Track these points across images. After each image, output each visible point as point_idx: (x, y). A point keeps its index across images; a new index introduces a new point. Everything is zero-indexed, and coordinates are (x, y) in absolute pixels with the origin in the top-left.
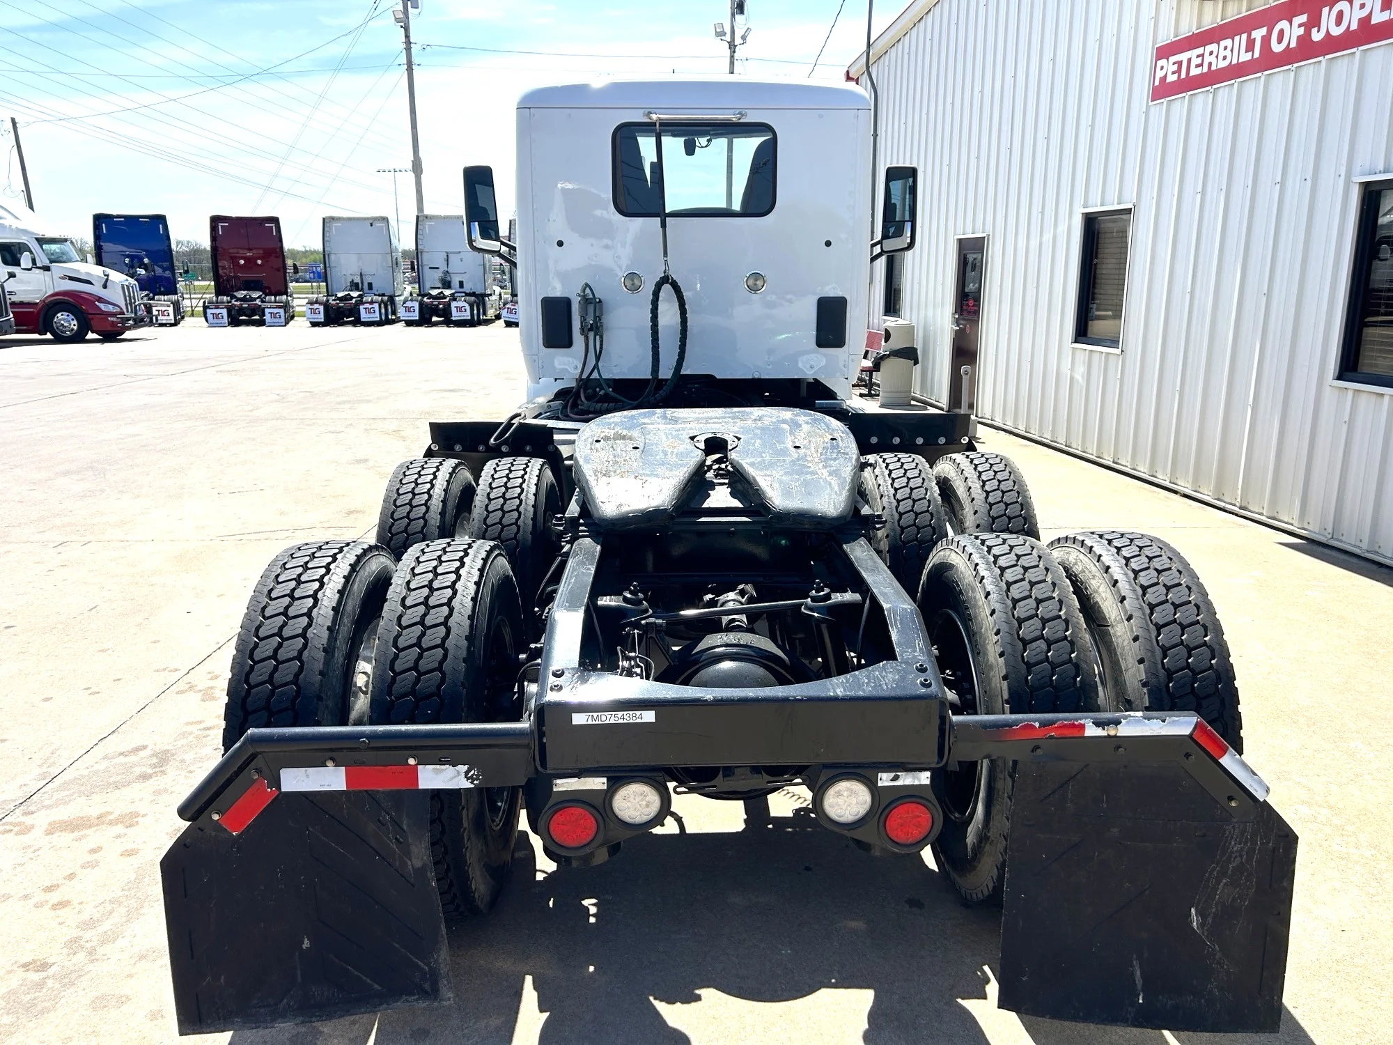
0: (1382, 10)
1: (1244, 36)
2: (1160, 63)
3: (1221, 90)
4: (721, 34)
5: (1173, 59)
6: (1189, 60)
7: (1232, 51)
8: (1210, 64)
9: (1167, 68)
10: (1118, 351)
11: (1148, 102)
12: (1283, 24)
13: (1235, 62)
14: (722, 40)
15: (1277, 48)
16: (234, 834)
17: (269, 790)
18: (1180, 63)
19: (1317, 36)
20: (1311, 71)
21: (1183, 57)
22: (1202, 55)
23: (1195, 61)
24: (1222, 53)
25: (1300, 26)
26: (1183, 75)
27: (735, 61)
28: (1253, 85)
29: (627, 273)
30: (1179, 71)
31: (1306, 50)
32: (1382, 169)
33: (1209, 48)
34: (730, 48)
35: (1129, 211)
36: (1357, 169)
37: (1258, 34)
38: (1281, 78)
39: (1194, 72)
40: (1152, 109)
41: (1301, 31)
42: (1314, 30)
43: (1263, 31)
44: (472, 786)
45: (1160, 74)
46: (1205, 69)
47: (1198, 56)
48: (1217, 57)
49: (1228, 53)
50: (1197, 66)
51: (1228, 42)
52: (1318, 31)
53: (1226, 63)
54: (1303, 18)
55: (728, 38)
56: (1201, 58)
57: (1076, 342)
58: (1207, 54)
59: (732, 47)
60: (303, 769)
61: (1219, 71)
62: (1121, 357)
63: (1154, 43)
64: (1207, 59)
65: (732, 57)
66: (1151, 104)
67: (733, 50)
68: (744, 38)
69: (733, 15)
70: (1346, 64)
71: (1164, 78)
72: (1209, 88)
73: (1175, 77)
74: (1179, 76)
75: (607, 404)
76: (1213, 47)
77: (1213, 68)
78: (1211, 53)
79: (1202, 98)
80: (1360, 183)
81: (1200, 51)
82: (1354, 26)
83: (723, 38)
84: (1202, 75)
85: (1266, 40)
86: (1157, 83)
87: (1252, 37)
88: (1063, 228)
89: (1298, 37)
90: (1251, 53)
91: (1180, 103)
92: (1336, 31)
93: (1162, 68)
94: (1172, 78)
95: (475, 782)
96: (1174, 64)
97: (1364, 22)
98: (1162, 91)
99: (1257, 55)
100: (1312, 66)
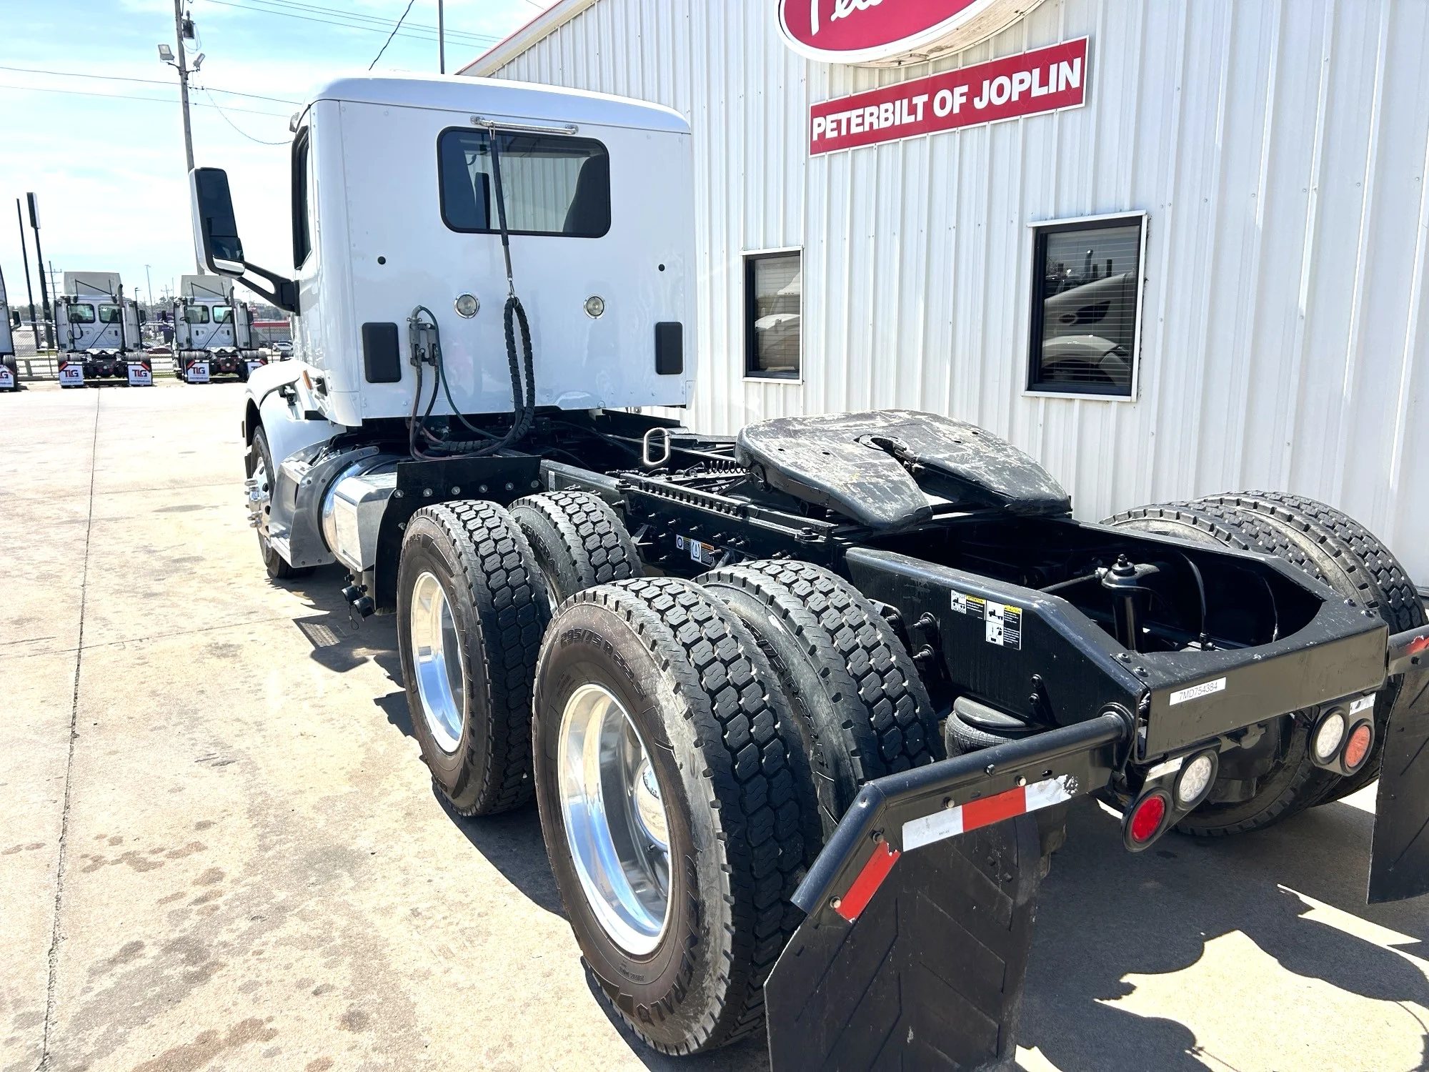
0: (1041, 86)
1: (905, 102)
2: (817, 121)
3: (885, 147)
4: (167, 57)
5: (831, 117)
6: (849, 120)
7: (894, 113)
8: (871, 124)
9: (826, 125)
10: (799, 382)
11: (807, 155)
12: (944, 93)
13: (897, 123)
14: (169, 64)
15: (940, 113)
16: (851, 921)
17: (891, 854)
18: (839, 122)
19: (979, 104)
20: (975, 134)
21: (843, 116)
22: (863, 116)
23: (854, 121)
24: (883, 116)
25: (962, 95)
26: (844, 132)
27: (188, 89)
28: (918, 145)
29: (460, 295)
30: (839, 128)
31: (968, 116)
32: (1053, 215)
33: (868, 110)
34: (181, 74)
35: (797, 253)
36: (1028, 215)
37: (920, 101)
38: (944, 139)
39: (854, 130)
40: (812, 163)
41: (964, 99)
42: (976, 100)
43: (925, 98)
44: (1069, 797)
45: (817, 131)
46: (867, 128)
47: (858, 117)
48: (878, 118)
49: (889, 115)
50: (858, 125)
51: (889, 106)
52: (981, 100)
53: (889, 124)
54: (965, 89)
55: (177, 62)
56: (861, 118)
57: (747, 376)
58: (867, 115)
59: (183, 72)
60: (923, 819)
61: (879, 130)
62: (802, 387)
63: (808, 102)
64: (868, 120)
65: (184, 85)
66: (810, 156)
67: (184, 76)
68: (197, 64)
69: (180, 38)
70: (1010, 130)
71: (822, 135)
72: (873, 145)
73: (835, 134)
74: (839, 133)
75: (471, 442)
76: (873, 109)
77: (875, 127)
78: (872, 114)
79: (864, 153)
80: (1034, 228)
81: (860, 111)
82: (1015, 98)
83: (171, 62)
84: (864, 133)
85: (928, 107)
86: (815, 138)
87: (914, 102)
88: (720, 269)
89: (961, 105)
90: (913, 116)
91: (842, 158)
92: (998, 101)
93: (819, 125)
94: (831, 135)
95: (1073, 792)
96: (832, 122)
97: (1025, 95)
98: (820, 145)
99: (920, 117)
100: (976, 130)
